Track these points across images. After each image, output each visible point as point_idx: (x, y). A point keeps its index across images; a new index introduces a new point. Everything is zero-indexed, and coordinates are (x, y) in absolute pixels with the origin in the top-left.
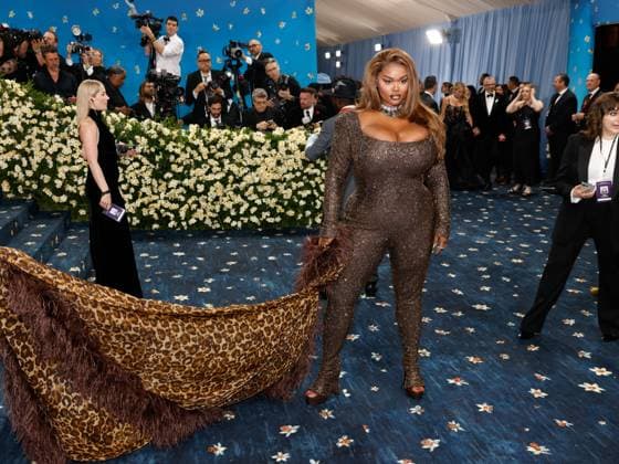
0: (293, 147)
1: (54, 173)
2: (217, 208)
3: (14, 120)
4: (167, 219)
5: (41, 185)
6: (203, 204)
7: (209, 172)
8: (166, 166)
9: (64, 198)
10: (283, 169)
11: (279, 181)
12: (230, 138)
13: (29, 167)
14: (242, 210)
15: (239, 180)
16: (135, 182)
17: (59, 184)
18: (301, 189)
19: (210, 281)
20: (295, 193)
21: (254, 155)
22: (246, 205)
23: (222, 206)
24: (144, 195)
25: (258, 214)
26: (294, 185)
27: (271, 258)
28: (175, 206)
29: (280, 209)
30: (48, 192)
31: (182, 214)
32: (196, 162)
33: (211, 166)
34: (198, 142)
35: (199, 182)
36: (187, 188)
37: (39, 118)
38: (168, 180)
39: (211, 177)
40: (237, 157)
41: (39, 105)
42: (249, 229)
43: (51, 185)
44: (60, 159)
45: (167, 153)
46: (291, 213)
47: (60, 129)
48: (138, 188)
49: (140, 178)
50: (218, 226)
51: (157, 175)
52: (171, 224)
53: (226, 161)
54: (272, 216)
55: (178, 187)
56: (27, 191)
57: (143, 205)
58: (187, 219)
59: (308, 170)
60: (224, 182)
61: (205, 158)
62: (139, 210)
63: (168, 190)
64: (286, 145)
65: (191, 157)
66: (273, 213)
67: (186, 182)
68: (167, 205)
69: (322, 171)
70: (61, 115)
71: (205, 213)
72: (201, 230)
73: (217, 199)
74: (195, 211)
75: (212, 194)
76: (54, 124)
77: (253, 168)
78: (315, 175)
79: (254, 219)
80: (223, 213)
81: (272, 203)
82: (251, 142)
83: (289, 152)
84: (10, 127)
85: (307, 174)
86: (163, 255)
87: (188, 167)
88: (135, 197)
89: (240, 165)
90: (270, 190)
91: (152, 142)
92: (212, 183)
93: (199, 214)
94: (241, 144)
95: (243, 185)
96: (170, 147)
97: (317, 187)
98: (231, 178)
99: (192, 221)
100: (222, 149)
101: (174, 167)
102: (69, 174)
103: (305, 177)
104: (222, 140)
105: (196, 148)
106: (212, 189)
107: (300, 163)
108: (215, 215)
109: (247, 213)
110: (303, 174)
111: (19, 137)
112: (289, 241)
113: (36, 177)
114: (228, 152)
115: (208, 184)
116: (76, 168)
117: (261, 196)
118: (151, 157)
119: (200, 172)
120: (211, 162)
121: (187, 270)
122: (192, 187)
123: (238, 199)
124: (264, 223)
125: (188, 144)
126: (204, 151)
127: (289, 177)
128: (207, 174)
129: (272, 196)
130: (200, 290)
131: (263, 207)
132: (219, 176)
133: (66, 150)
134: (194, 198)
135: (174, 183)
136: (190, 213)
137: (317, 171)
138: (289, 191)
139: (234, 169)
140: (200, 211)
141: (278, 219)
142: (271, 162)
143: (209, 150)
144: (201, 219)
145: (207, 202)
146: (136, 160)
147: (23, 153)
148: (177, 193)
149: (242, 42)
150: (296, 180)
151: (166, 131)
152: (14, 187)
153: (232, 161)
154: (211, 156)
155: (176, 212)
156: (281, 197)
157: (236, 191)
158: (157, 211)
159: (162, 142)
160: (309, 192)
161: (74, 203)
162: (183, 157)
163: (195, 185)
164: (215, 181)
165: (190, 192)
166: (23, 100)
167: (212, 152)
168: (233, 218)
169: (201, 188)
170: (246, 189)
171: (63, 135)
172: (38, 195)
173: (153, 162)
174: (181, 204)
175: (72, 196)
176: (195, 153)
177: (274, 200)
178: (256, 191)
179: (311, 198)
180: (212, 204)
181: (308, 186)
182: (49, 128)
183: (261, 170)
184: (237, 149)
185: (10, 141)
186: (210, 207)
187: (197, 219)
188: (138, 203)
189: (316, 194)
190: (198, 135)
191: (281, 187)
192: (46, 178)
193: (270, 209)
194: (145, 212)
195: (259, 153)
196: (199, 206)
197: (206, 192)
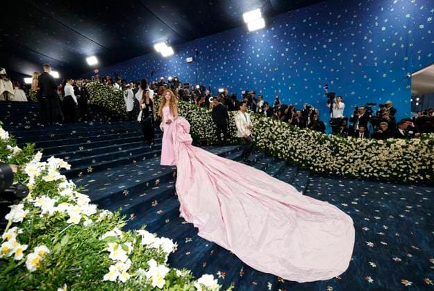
0: (398, 146)
1: (295, 152)
2: (358, 169)
3: (284, 134)
4: (336, 171)
5: (290, 155)
6: (352, 166)
7: (356, 154)
8: (337, 151)
9: (297, 160)
10: (392, 156)
11: (390, 160)
12: (366, 142)
13: (287, 149)
14: (370, 170)
15: (370, 158)
16: (324, 156)
17: (296, 155)
18: (402, 164)
19: (357, 199)
20: (398, 166)
21: (378, 149)
22: (372, 169)
23: (360, 168)
24: (327, 161)
25: (378, 173)
26: (398, 163)
27: (386, 193)
28: (340, 166)
29: (389, 171)
30: (292, 158)
31: (342, 169)
32: (350, 150)
34: (351, 143)
36: (345, 160)
37: (292, 134)
38: (337, 157)
39: (356, 157)
40: (369, 149)
41: (292, 130)
42: (372, 179)
43: (294, 155)
44: (297, 147)
45: (338, 147)
46: (395, 174)
47: (298, 137)
48: (325, 158)
49: (326, 155)
50: (358, 175)
51: (333, 154)
52: (338, 173)
53: (364, 151)
54: (385, 174)
55: (341, 159)
56: (286, 156)
57: (326, 165)
58: (344, 171)
60: (362, 159)
61: (354, 149)
62: (324, 166)
63: (337, 160)
64: (395, 146)
65: (348, 148)
66: (386, 173)
67: (345, 158)
68: (337, 165)
69: (414, 157)
70: (299, 133)
71: (352, 170)
72: (350, 176)
73: (358, 165)
76: (296, 136)
77: (377, 154)
78: (410, 159)
79: (375, 175)
80: (361, 171)
81: (386, 169)
82: (377, 144)
83: (396, 149)
84: (282, 137)
85: (405, 158)
86: (334, 185)
87: (346, 152)
88: (324, 162)
89: (370, 153)
90: (384, 163)
91: (332, 142)
92: (357, 159)
93: (350, 170)
94: (371, 145)
95: (371, 160)
96: (339, 145)
97: (411, 164)
98: (366, 157)
99: (347, 172)
100: (362, 146)
101: (340, 152)
102: (300, 152)
103: (404, 160)
104: (363, 143)
105: (350, 145)
106: (356, 161)
107: (402, 153)
108: (357, 171)
109: (372, 172)
110: (403, 158)
111: (285, 140)
112: (394, 186)
113: (289, 152)
114: (365, 147)
115: (354, 159)
116: (303, 150)
117: (380, 165)
118: (331, 148)
119: (352, 154)
120: (357, 151)
121: (346, 193)
122: (347, 160)
123: (369, 166)
124: (381, 177)
125: (347, 144)
126: (354, 147)
127: (395, 159)
128: (354, 155)
129: (385, 166)
130: (353, 203)
131: (381, 170)
132: (360, 157)
133: (300, 144)
134: (348, 164)
135: (340, 158)
136: (346, 169)
137: (412, 158)
138: (395, 165)
139: (367, 154)
141: (388, 176)
142: (386, 152)
143: (356, 146)
145: (354, 166)
146: (325, 149)
147: (285, 145)
148: (341, 162)
150: (399, 160)
151: (338, 139)
152: (282, 156)
153: (366, 151)
154: (356, 148)
155: (340, 169)
156: (390, 167)
157: (368, 163)
158: (332, 167)
159: (336, 143)
161: (301, 162)
162: (345, 148)
163: (349, 159)
165: (346, 162)
166: (287, 128)
168: (365, 173)
169: (351, 160)
170: (373, 162)
171: (299, 139)
172: (289, 158)
173: (332, 150)
174: (342, 166)
175: (300, 159)
176: (350, 147)
177: (386, 168)
178: (377, 164)
179: (408, 168)
181: (405, 163)
182: (295, 137)
183: (381, 155)
184: (370, 146)
185: (282, 141)
186: (355, 168)
187: (349, 172)
188: (325, 164)
189: (410, 167)
190: (352, 140)
191: (391, 163)
192: (292, 153)
193: (384, 171)
194: (327, 167)
195: (380, 148)
196: (350, 167)
197: (353, 162)
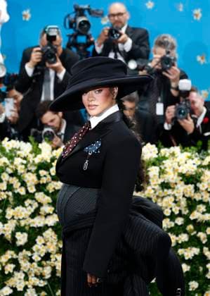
2: (47, 272)
6: (25, 265)
18: (184, 245)
32: (17, 196)
33: (40, 205)
35: (19, 229)
39: (38, 222)
59: (196, 215)
61: (32, 190)
65: (10, 187)
71: (26, 280)
73: (47, 257)
74: (11, 275)
75: (39, 248)
85: (194, 222)
92: (40, 231)
93: (18, 281)
103: (190, 227)
106: (39, 240)
107: (183, 202)
108: (42, 284)
110: (188, 221)
115: (35, 233)
119: (23, 212)
120: (40, 196)
122: (8, 236)
128: (33, 216)
132: (51, 221)
134: (10, 254)
140: (20, 275)
143: (39, 177)
144: (20, 289)
145: (31, 261)
149: (93, 8)
150: (177, 230)
154: (40, 187)
160: (196, 251)
163: (13, 234)
164: (46, 227)
167: (44, 180)
169: (22, 239)
176: (15, 181)
180: (40, 264)
181: (194, 241)
186: (35, 268)
187: (14, 289)
196: (18, 268)
197: (29, 245)
